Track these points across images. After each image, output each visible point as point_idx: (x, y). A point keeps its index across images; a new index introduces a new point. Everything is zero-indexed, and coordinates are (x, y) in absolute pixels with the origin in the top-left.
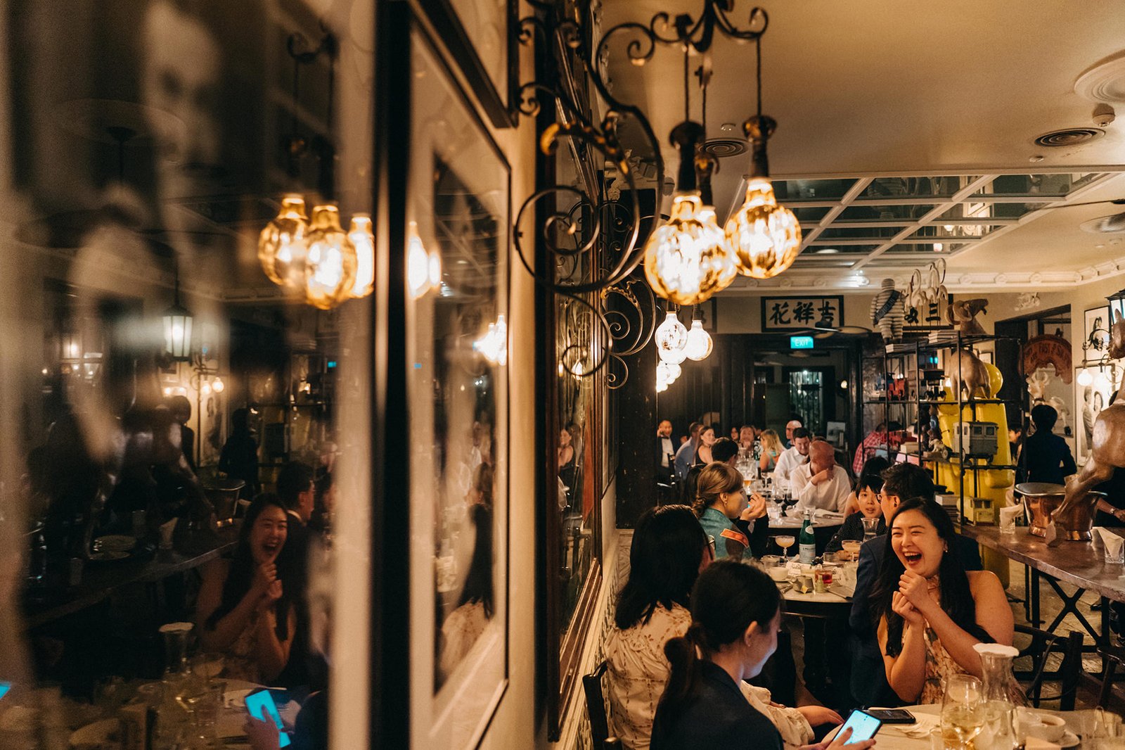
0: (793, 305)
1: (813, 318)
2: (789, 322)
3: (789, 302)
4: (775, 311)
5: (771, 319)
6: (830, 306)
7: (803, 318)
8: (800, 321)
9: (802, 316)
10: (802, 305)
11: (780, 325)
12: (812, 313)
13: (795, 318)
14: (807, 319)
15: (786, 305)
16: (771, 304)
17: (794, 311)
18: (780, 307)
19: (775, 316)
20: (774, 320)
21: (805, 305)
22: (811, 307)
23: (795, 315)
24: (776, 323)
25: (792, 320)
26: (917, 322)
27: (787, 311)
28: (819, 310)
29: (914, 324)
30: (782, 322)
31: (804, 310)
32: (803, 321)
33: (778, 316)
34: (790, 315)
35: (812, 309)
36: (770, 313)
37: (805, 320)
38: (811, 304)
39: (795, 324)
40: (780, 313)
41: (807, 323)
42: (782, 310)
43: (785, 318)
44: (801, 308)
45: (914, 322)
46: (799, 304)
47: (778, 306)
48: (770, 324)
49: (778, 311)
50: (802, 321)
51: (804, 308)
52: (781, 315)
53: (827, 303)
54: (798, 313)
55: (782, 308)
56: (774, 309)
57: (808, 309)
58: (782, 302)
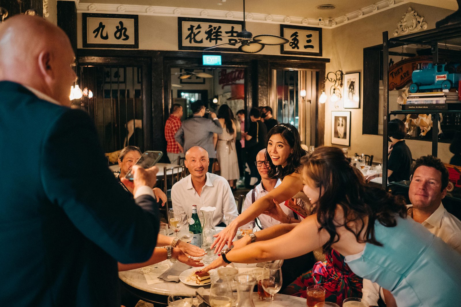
0: (205, 27)
1: (221, 39)
2: (201, 42)
3: (202, 24)
4: (190, 31)
5: (187, 38)
6: (235, 30)
7: (213, 39)
8: (210, 41)
9: (212, 37)
10: (212, 28)
11: (194, 44)
12: (220, 35)
13: (207, 39)
14: (216, 39)
15: (199, 27)
16: (186, 25)
17: (206, 33)
18: (194, 28)
19: (190, 36)
20: (189, 39)
21: (215, 28)
22: (219, 30)
23: (207, 35)
24: (190, 42)
25: (204, 40)
26: (298, 48)
27: (199, 32)
28: (227, 33)
29: (296, 50)
30: (196, 42)
31: (214, 33)
32: (214, 42)
33: (192, 37)
34: (202, 36)
35: (221, 32)
36: (186, 32)
37: (214, 41)
38: (220, 27)
39: (207, 44)
40: (194, 33)
41: (216, 43)
42: (196, 31)
43: (198, 38)
44: (212, 30)
45: (296, 48)
46: (210, 26)
47: (192, 27)
48: (186, 43)
49: (192, 32)
50: (212, 41)
51: (214, 31)
52: (195, 35)
53: (233, 28)
54: (209, 33)
55: (196, 29)
56: (189, 29)
57: (217, 32)
58: (196, 24)
